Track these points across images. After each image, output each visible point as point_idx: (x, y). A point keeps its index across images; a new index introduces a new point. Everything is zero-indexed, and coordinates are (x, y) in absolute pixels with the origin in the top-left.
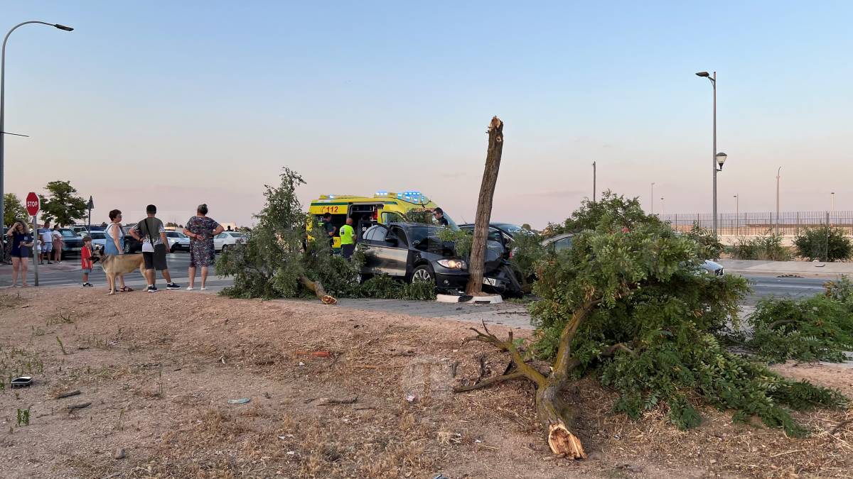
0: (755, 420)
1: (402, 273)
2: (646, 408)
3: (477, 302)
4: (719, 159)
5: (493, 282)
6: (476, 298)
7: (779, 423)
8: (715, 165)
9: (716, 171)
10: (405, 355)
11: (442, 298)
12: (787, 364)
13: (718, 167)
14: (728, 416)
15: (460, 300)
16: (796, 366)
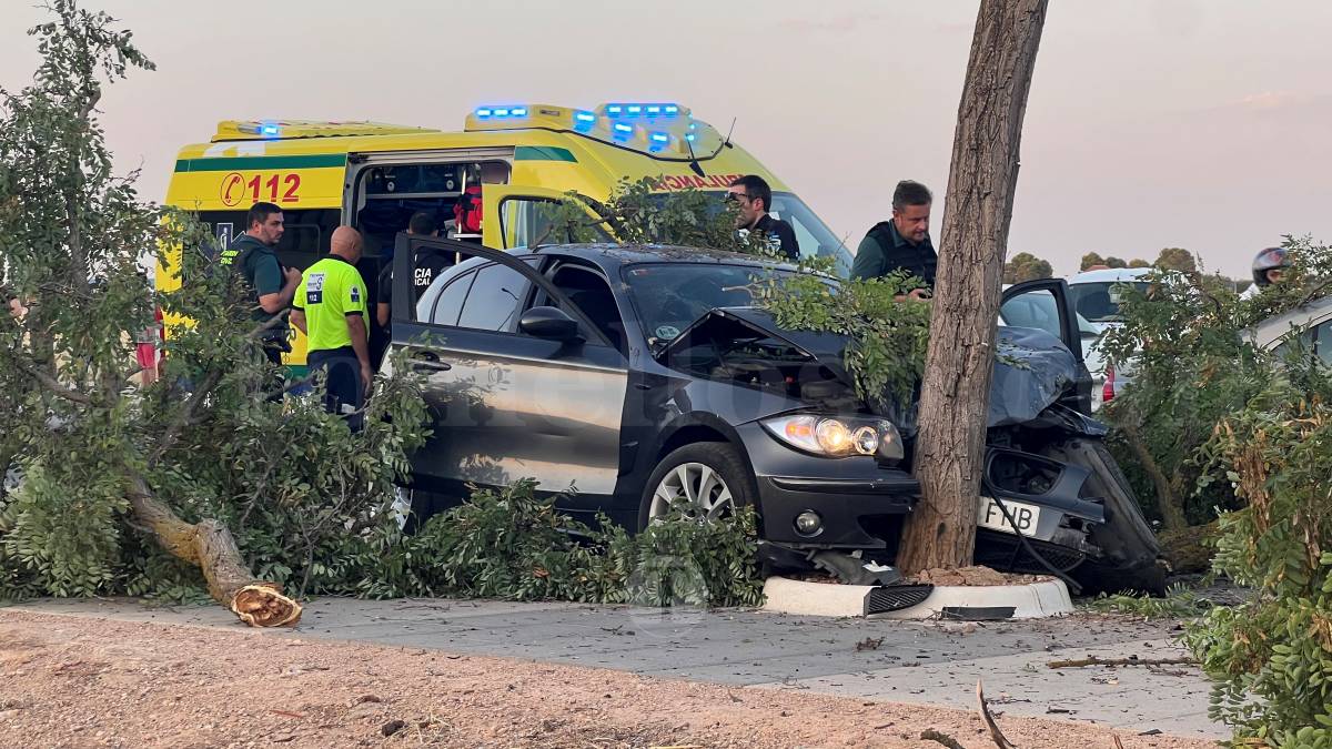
1: (600, 479)
3: (952, 613)
5: (1027, 519)
6: (948, 595)
11: (784, 594)
15: (875, 605)
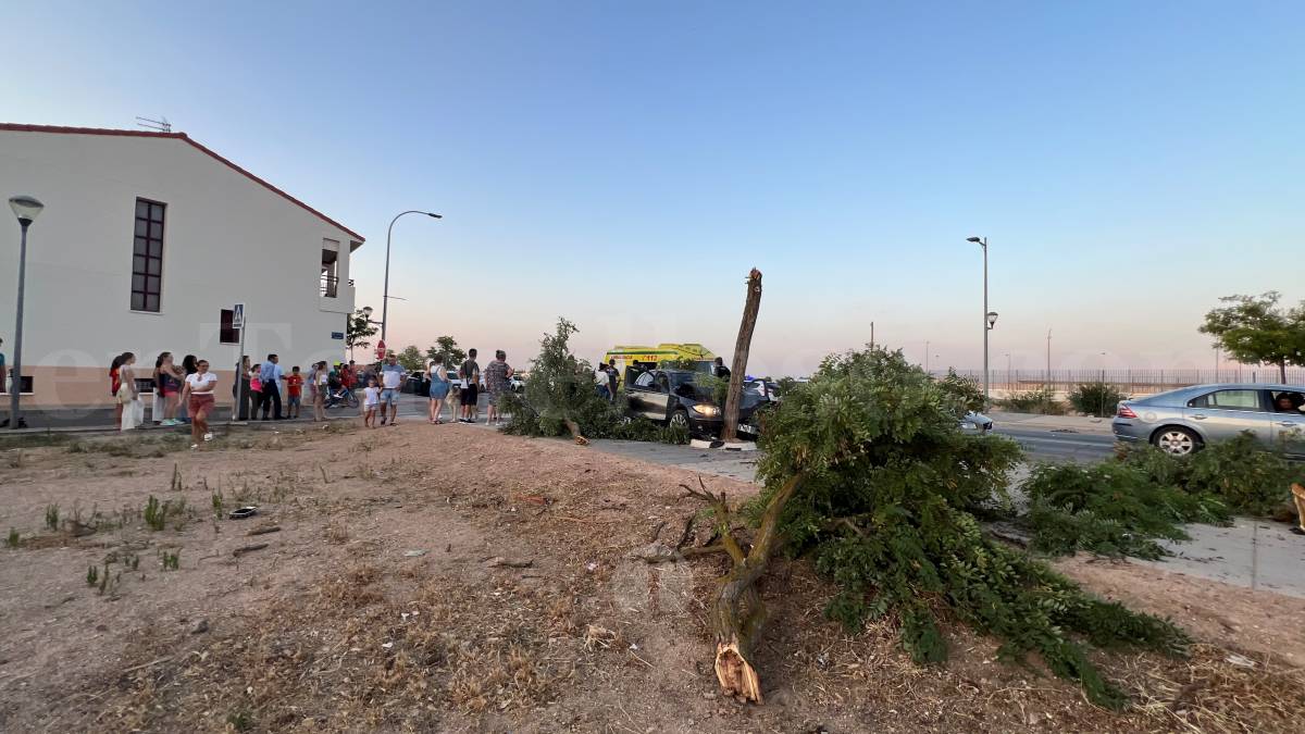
0: (1032, 658)
1: (662, 417)
2: (869, 617)
3: (728, 449)
4: (990, 318)
5: (749, 429)
6: (728, 445)
7: (1074, 672)
8: (986, 322)
9: (987, 329)
10: (616, 509)
11: (695, 443)
12: (1077, 557)
13: (989, 325)
14: (990, 645)
15: (712, 446)
16: (1091, 562)
